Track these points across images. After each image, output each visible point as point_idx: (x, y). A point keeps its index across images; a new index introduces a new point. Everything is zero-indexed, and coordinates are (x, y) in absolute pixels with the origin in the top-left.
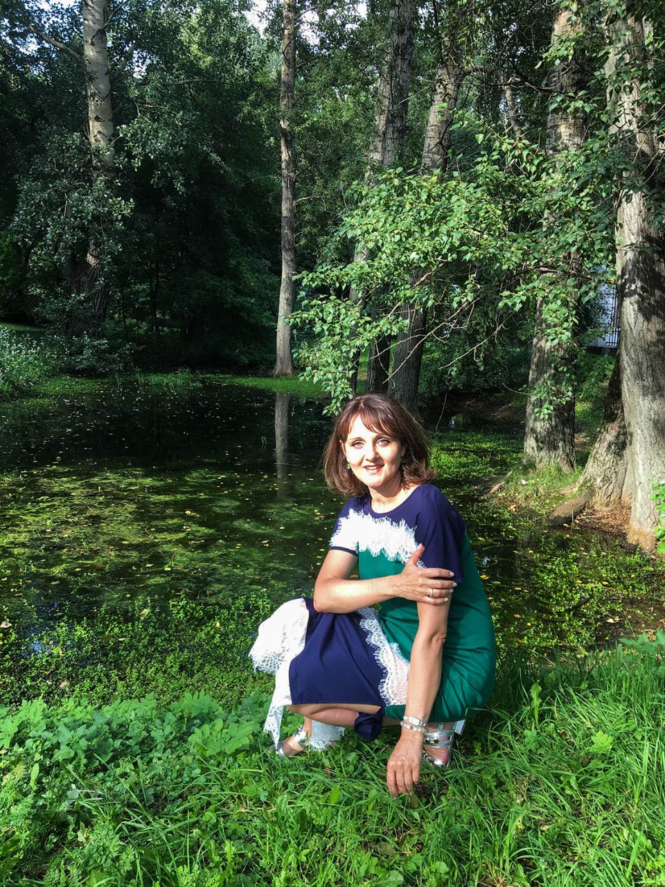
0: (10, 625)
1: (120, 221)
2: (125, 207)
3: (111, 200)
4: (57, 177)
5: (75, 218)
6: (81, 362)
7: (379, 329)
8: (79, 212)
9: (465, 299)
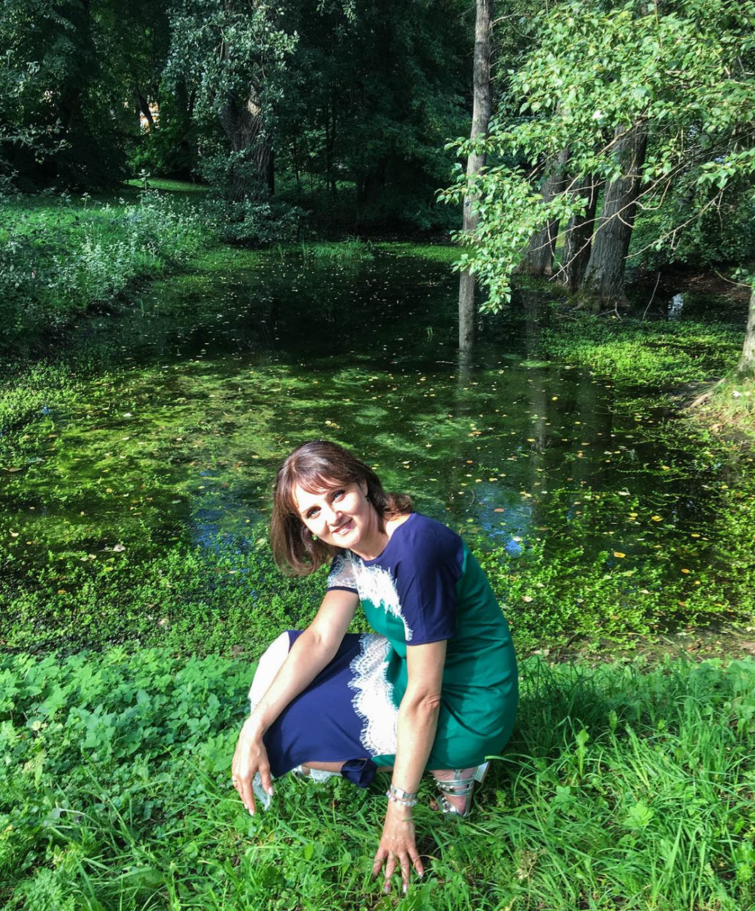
1: (282, 60)
2: (287, 43)
3: (272, 35)
5: (233, 59)
6: (242, 231)
7: (549, 211)
8: (236, 51)
9: (660, 171)
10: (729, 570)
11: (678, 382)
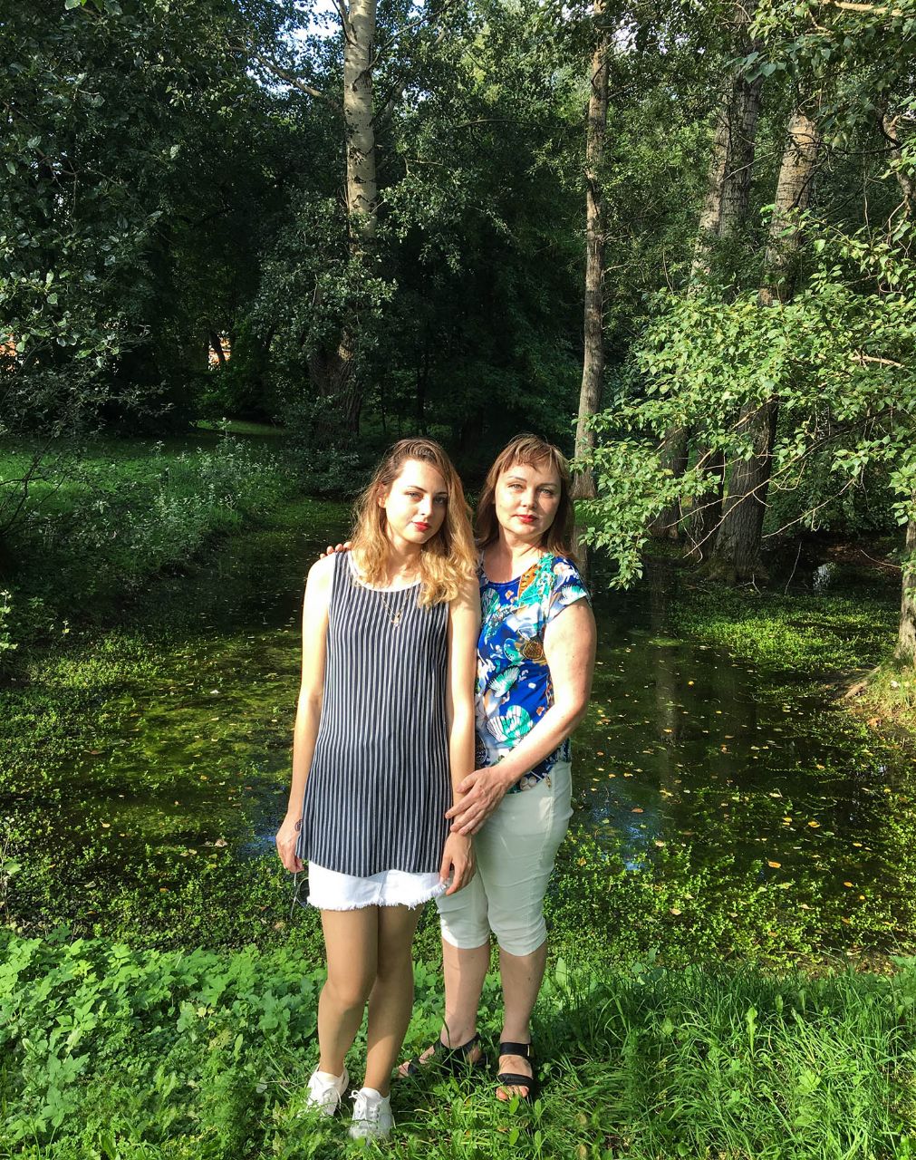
0: (225, 844)
1: (379, 308)
2: (384, 290)
3: (369, 281)
4: (307, 253)
5: (325, 305)
6: (326, 483)
7: (679, 487)
8: (330, 297)
9: (794, 452)
10: (897, 885)
11: (829, 668)
